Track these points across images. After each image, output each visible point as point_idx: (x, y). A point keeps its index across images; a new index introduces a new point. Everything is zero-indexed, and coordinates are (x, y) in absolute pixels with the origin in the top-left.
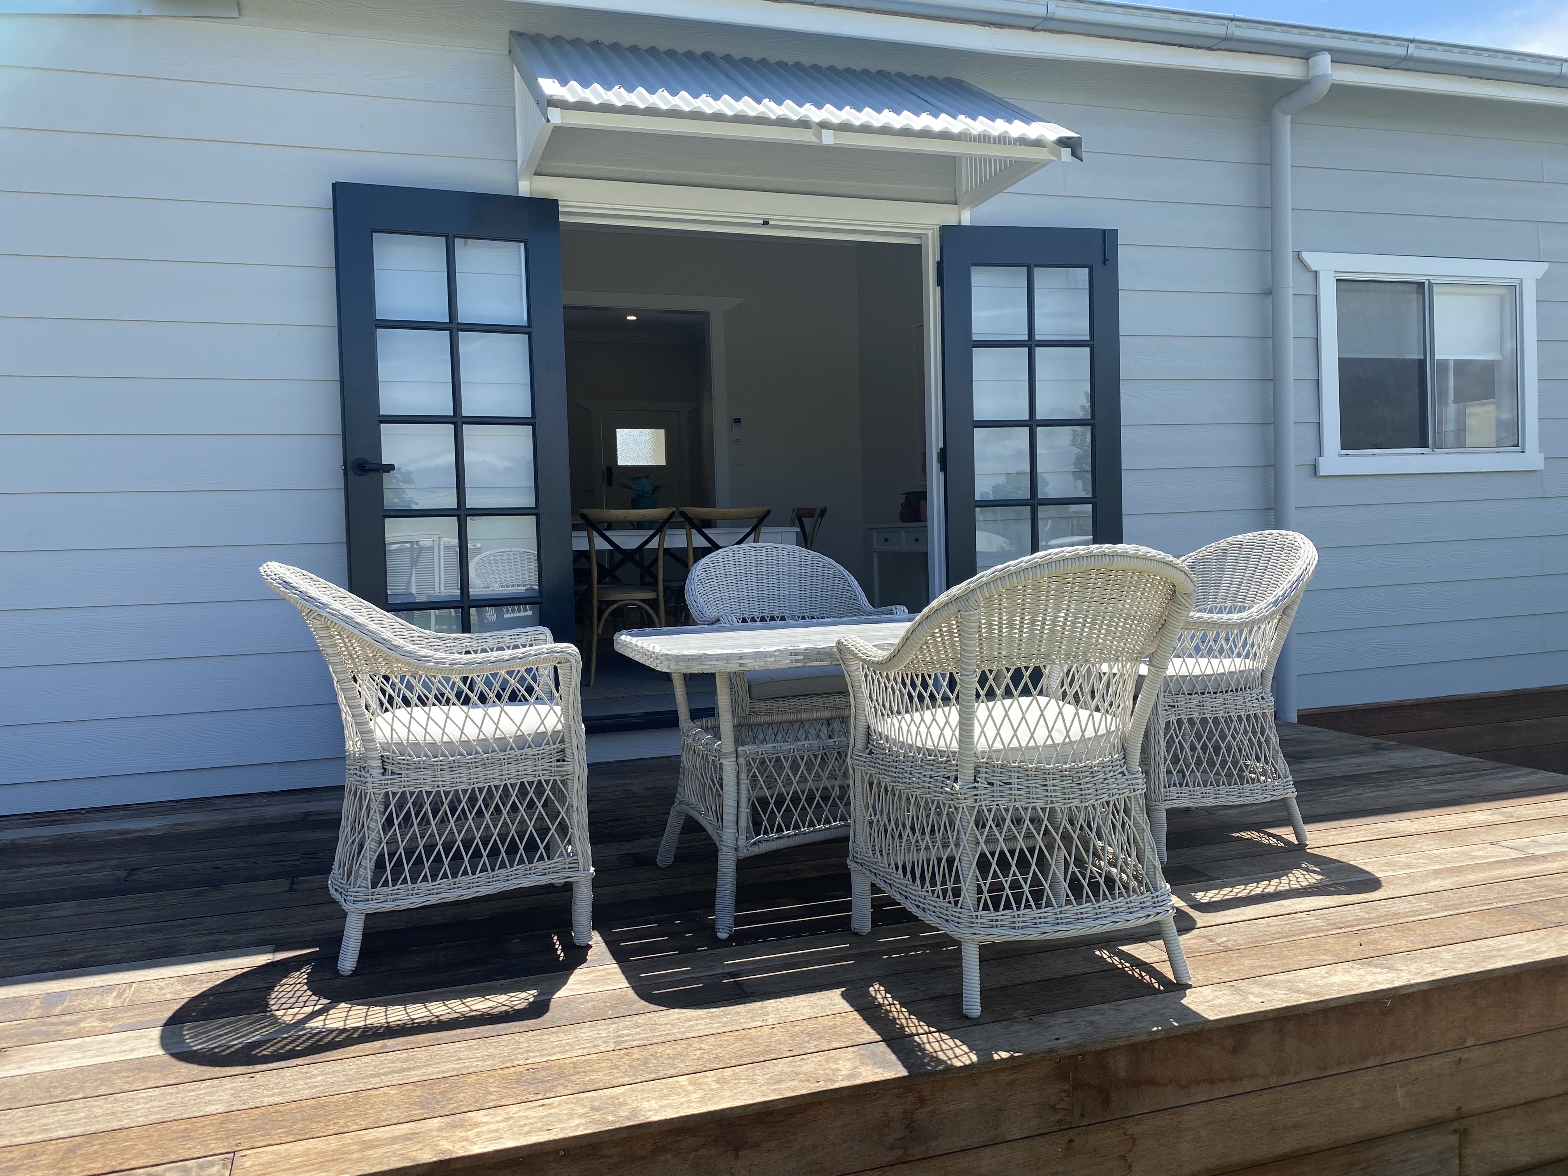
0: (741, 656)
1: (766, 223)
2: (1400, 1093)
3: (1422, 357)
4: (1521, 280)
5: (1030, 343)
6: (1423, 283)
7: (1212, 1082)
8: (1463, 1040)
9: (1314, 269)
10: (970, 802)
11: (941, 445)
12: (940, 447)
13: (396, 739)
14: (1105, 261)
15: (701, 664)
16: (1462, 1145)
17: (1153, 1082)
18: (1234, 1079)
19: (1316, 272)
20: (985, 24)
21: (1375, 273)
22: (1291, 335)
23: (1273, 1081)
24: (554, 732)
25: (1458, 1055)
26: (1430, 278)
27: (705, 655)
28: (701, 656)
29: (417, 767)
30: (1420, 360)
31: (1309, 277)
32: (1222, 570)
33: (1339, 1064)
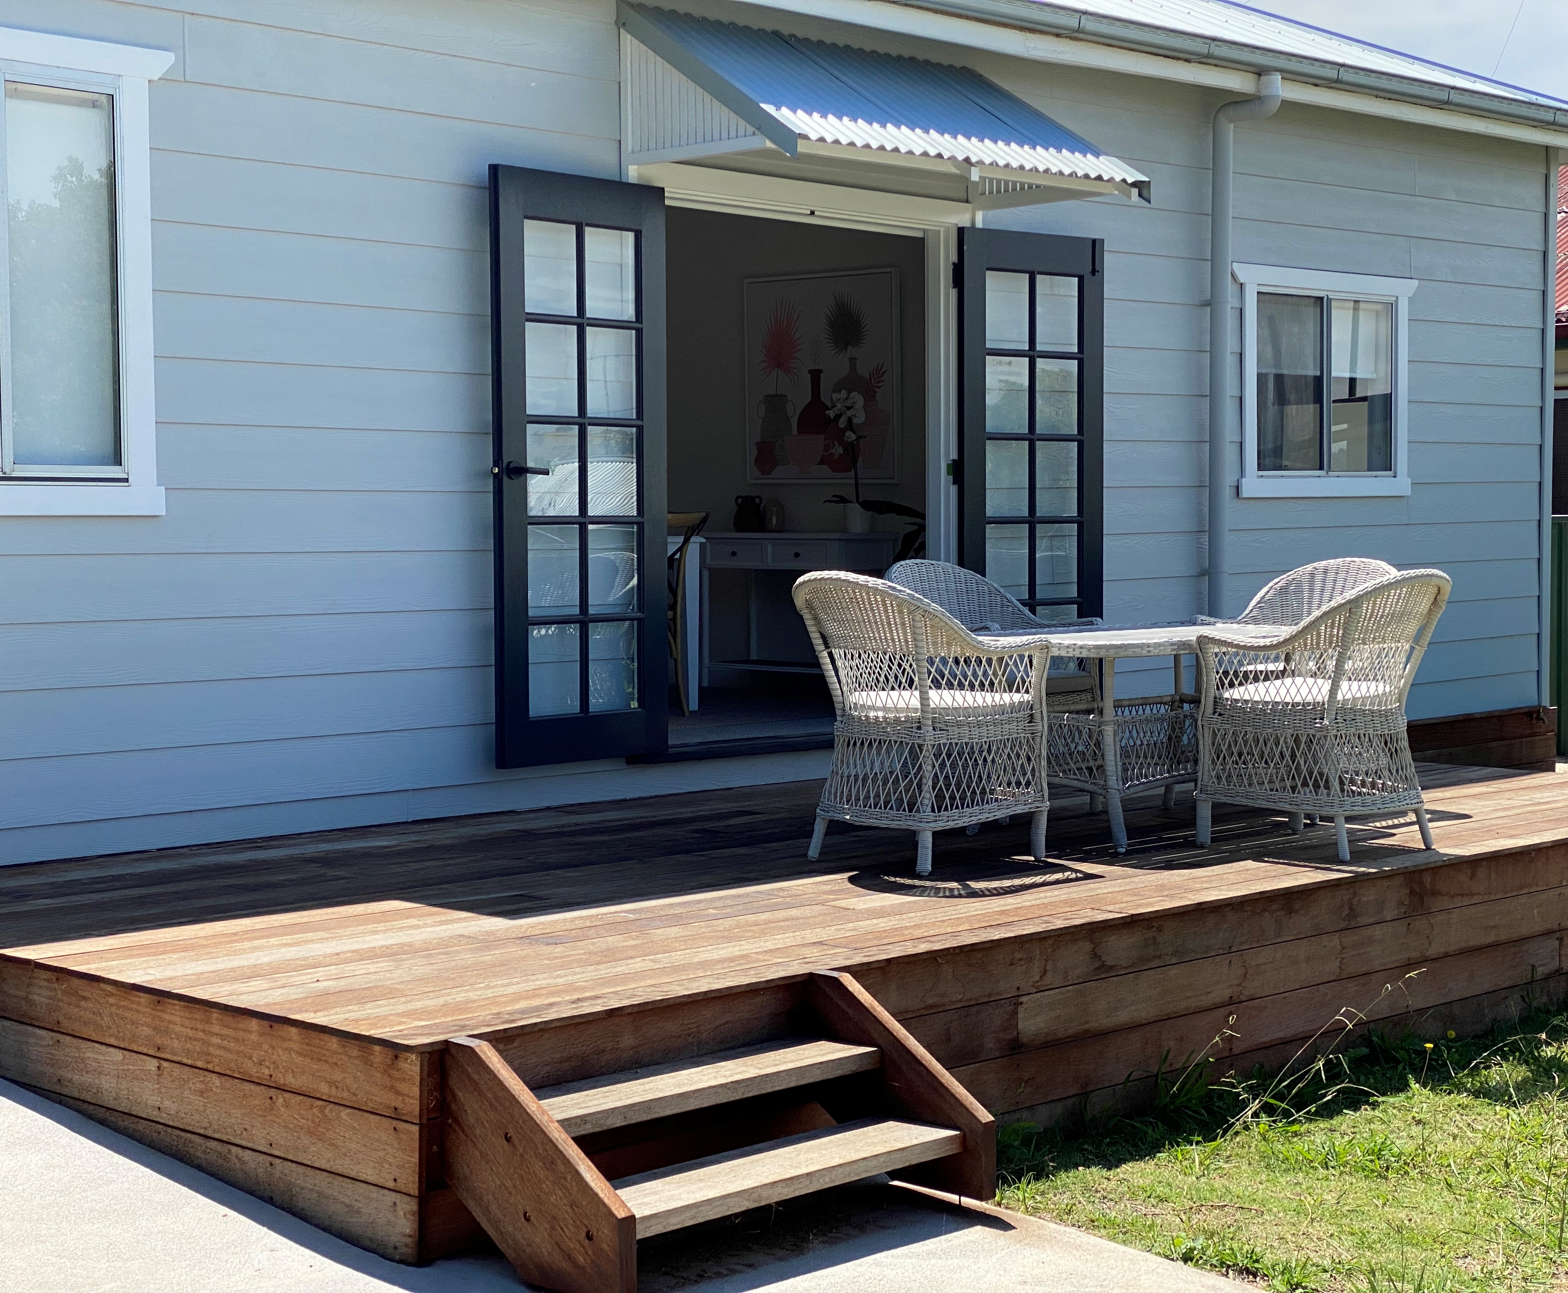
0: (1148, 646)
1: (812, 213)
2: (1536, 911)
3: (1318, 373)
4: (1397, 297)
5: (1031, 353)
6: (1321, 299)
7: (1462, 895)
8: (1561, 881)
9: (1242, 281)
10: (1335, 732)
11: (954, 455)
12: (951, 458)
13: (943, 705)
14: (1094, 272)
15: (1126, 651)
16: (1560, 944)
17: (1440, 894)
18: (1472, 895)
19: (1242, 284)
20: (1022, 29)
21: (1287, 287)
22: (1229, 352)
23: (1486, 898)
24: (1019, 702)
25: (1559, 890)
26: (1329, 293)
27: (1129, 644)
28: (1126, 645)
29: (959, 725)
30: (1315, 377)
31: (1238, 287)
32: (1311, 590)
33: (1512, 891)
